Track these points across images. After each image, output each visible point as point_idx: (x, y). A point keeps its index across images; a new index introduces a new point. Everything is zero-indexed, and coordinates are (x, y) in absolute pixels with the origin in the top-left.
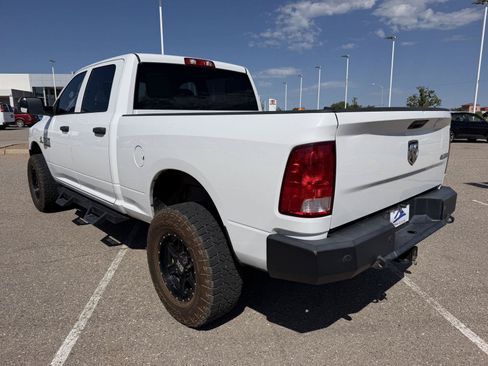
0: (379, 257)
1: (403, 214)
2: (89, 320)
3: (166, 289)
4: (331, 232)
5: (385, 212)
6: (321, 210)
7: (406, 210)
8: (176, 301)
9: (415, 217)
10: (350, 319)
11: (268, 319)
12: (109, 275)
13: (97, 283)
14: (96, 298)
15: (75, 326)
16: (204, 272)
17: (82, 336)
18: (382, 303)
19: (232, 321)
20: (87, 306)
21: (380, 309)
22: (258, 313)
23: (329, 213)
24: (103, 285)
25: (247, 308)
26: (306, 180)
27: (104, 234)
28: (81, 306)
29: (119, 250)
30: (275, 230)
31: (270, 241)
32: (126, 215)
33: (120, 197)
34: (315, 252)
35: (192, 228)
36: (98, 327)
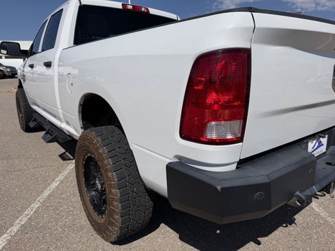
0: (298, 193)
1: (320, 145)
2: (23, 226)
3: (88, 203)
4: (242, 163)
5: (302, 142)
6: (229, 137)
7: (324, 141)
8: (95, 215)
9: (332, 148)
10: (259, 243)
11: (180, 238)
12: (54, 185)
13: (42, 192)
14: (35, 206)
15: (8, 232)
16: (112, 194)
17: (9, 242)
18: (291, 228)
19: (146, 237)
20: (26, 212)
21: (290, 234)
22: (171, 231)
23: (240, 140)
24: (46, 193)
25: (162, 225)
26: (212, 98)
27: (63, 151)
28: (21, 212)
29: (69, 163)
30: (176, 157)
31: (170, 168)
32: (69, 136)
33: (63, 120)
34: (219, 188)
35: (103, 150)
36: (27, 233)
